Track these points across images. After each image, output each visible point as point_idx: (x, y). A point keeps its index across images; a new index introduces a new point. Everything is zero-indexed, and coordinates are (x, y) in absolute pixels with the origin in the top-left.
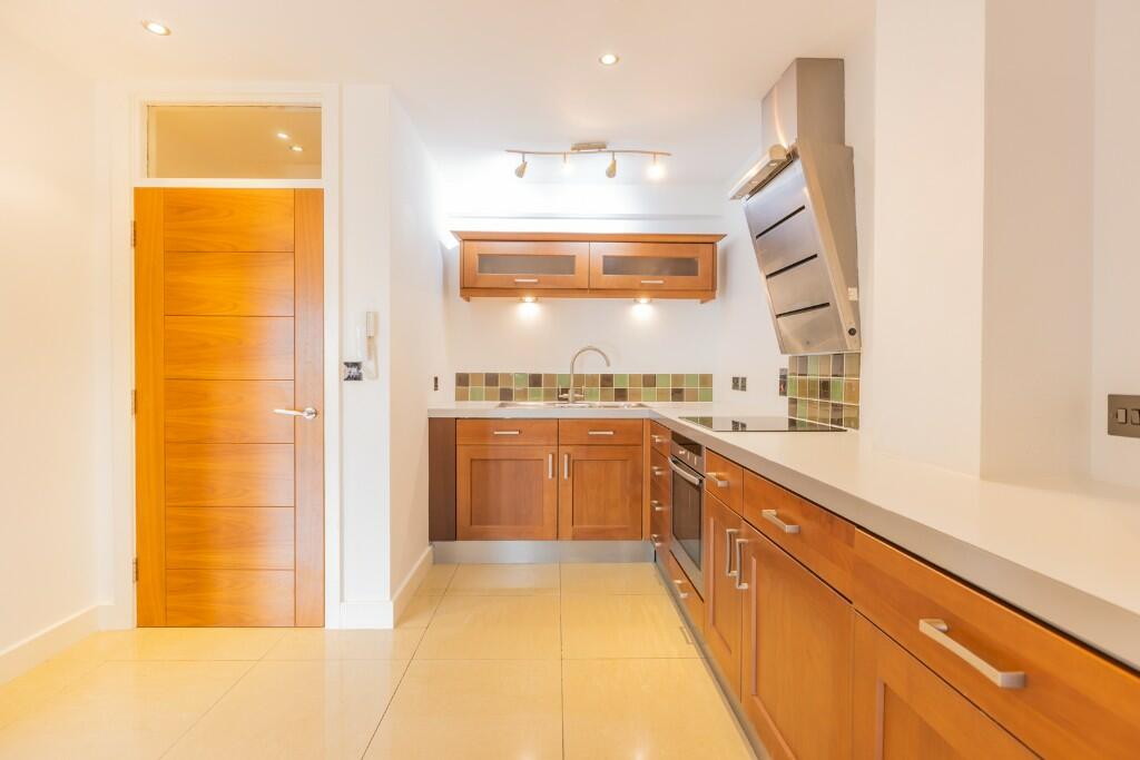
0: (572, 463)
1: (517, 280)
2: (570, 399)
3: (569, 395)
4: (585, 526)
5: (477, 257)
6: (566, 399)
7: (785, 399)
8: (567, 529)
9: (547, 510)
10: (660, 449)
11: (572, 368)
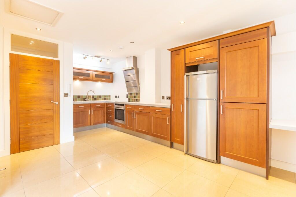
0: (94, 111)
1: (79, 77)
3: (86, 100)
4: (95, 122)
7: (128, 99)
8: (92, 123)
9: (88, 120)
10: (110, 107)
11: (87, 95)
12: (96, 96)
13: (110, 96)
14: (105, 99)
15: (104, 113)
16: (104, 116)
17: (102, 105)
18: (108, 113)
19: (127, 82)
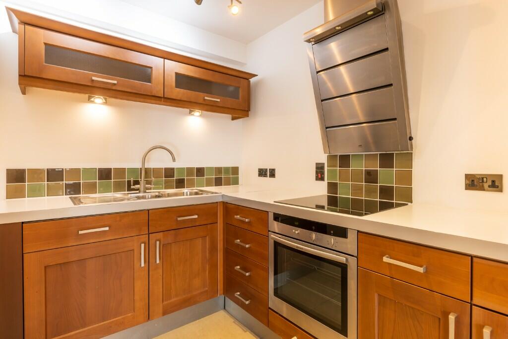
0: (164, 247)
1: (94, 78)
2: (142, 189)
3: (141, 186)
4: (173, 300)
5: (43, 47)
6: (138, 189)
7: (324, 183)
8: (158, 308)
9: (137, 297)
10: (246, 227)
11: (144, 163)
12: (181, 170)
13: (235, 170)
14: (218, 182)
15: (213, 248)
16: (214, 266)
17: (207, 211)
18: (232, 255)
19: (323, 100)
